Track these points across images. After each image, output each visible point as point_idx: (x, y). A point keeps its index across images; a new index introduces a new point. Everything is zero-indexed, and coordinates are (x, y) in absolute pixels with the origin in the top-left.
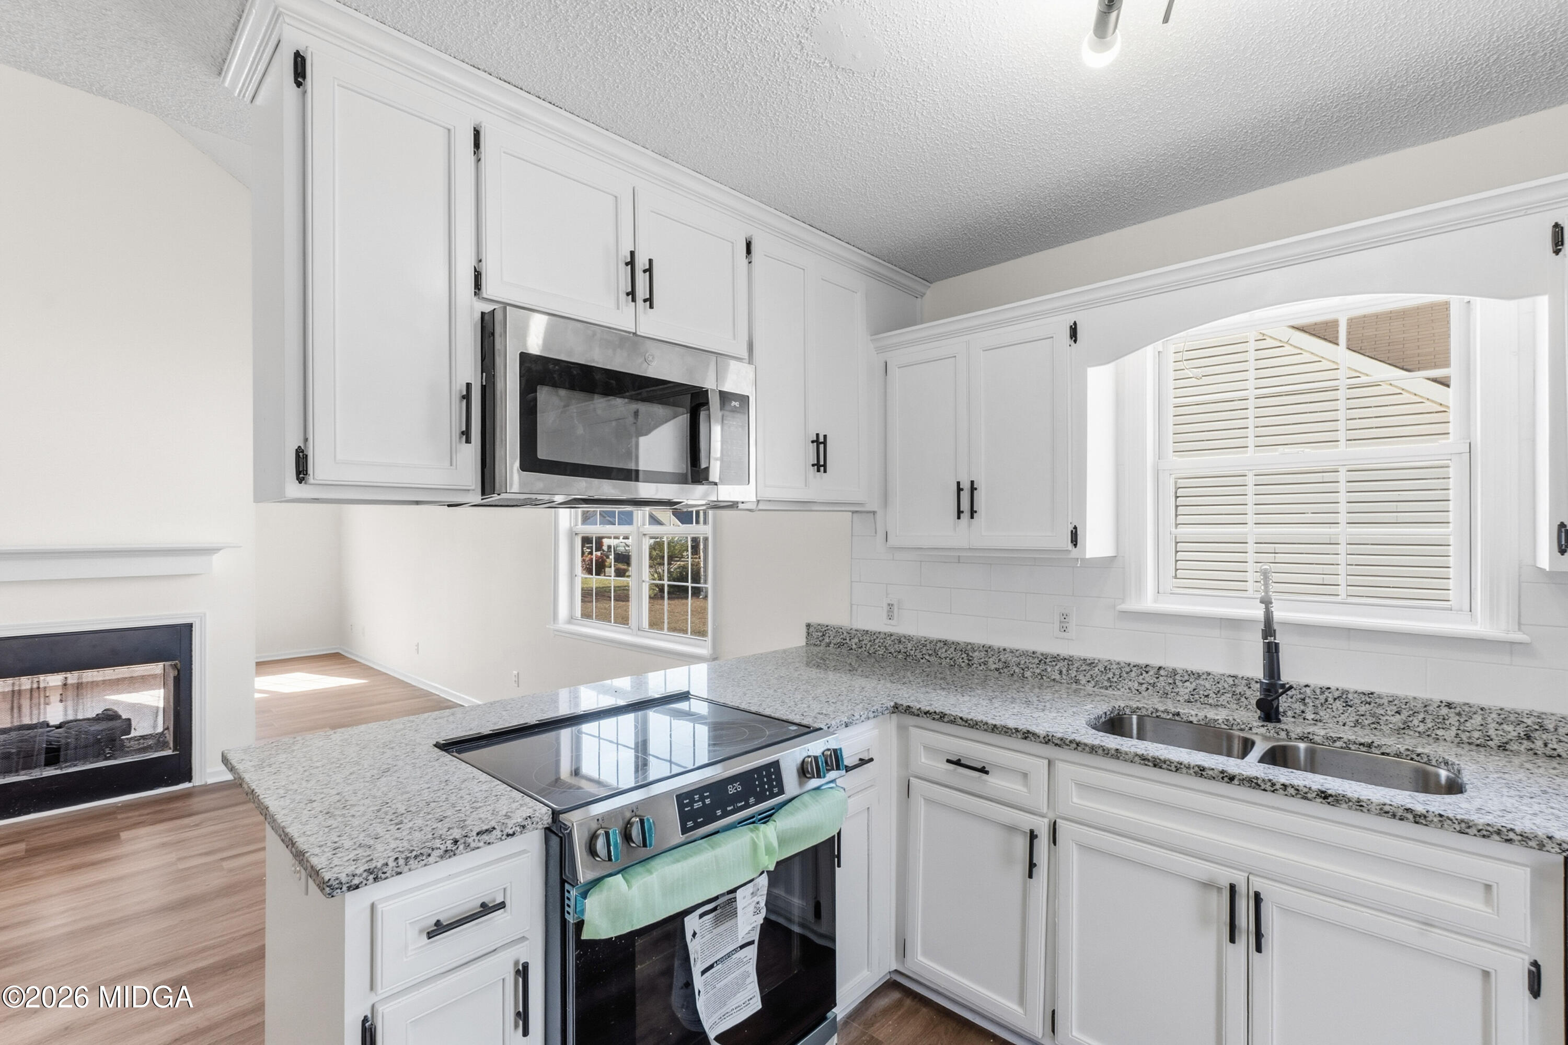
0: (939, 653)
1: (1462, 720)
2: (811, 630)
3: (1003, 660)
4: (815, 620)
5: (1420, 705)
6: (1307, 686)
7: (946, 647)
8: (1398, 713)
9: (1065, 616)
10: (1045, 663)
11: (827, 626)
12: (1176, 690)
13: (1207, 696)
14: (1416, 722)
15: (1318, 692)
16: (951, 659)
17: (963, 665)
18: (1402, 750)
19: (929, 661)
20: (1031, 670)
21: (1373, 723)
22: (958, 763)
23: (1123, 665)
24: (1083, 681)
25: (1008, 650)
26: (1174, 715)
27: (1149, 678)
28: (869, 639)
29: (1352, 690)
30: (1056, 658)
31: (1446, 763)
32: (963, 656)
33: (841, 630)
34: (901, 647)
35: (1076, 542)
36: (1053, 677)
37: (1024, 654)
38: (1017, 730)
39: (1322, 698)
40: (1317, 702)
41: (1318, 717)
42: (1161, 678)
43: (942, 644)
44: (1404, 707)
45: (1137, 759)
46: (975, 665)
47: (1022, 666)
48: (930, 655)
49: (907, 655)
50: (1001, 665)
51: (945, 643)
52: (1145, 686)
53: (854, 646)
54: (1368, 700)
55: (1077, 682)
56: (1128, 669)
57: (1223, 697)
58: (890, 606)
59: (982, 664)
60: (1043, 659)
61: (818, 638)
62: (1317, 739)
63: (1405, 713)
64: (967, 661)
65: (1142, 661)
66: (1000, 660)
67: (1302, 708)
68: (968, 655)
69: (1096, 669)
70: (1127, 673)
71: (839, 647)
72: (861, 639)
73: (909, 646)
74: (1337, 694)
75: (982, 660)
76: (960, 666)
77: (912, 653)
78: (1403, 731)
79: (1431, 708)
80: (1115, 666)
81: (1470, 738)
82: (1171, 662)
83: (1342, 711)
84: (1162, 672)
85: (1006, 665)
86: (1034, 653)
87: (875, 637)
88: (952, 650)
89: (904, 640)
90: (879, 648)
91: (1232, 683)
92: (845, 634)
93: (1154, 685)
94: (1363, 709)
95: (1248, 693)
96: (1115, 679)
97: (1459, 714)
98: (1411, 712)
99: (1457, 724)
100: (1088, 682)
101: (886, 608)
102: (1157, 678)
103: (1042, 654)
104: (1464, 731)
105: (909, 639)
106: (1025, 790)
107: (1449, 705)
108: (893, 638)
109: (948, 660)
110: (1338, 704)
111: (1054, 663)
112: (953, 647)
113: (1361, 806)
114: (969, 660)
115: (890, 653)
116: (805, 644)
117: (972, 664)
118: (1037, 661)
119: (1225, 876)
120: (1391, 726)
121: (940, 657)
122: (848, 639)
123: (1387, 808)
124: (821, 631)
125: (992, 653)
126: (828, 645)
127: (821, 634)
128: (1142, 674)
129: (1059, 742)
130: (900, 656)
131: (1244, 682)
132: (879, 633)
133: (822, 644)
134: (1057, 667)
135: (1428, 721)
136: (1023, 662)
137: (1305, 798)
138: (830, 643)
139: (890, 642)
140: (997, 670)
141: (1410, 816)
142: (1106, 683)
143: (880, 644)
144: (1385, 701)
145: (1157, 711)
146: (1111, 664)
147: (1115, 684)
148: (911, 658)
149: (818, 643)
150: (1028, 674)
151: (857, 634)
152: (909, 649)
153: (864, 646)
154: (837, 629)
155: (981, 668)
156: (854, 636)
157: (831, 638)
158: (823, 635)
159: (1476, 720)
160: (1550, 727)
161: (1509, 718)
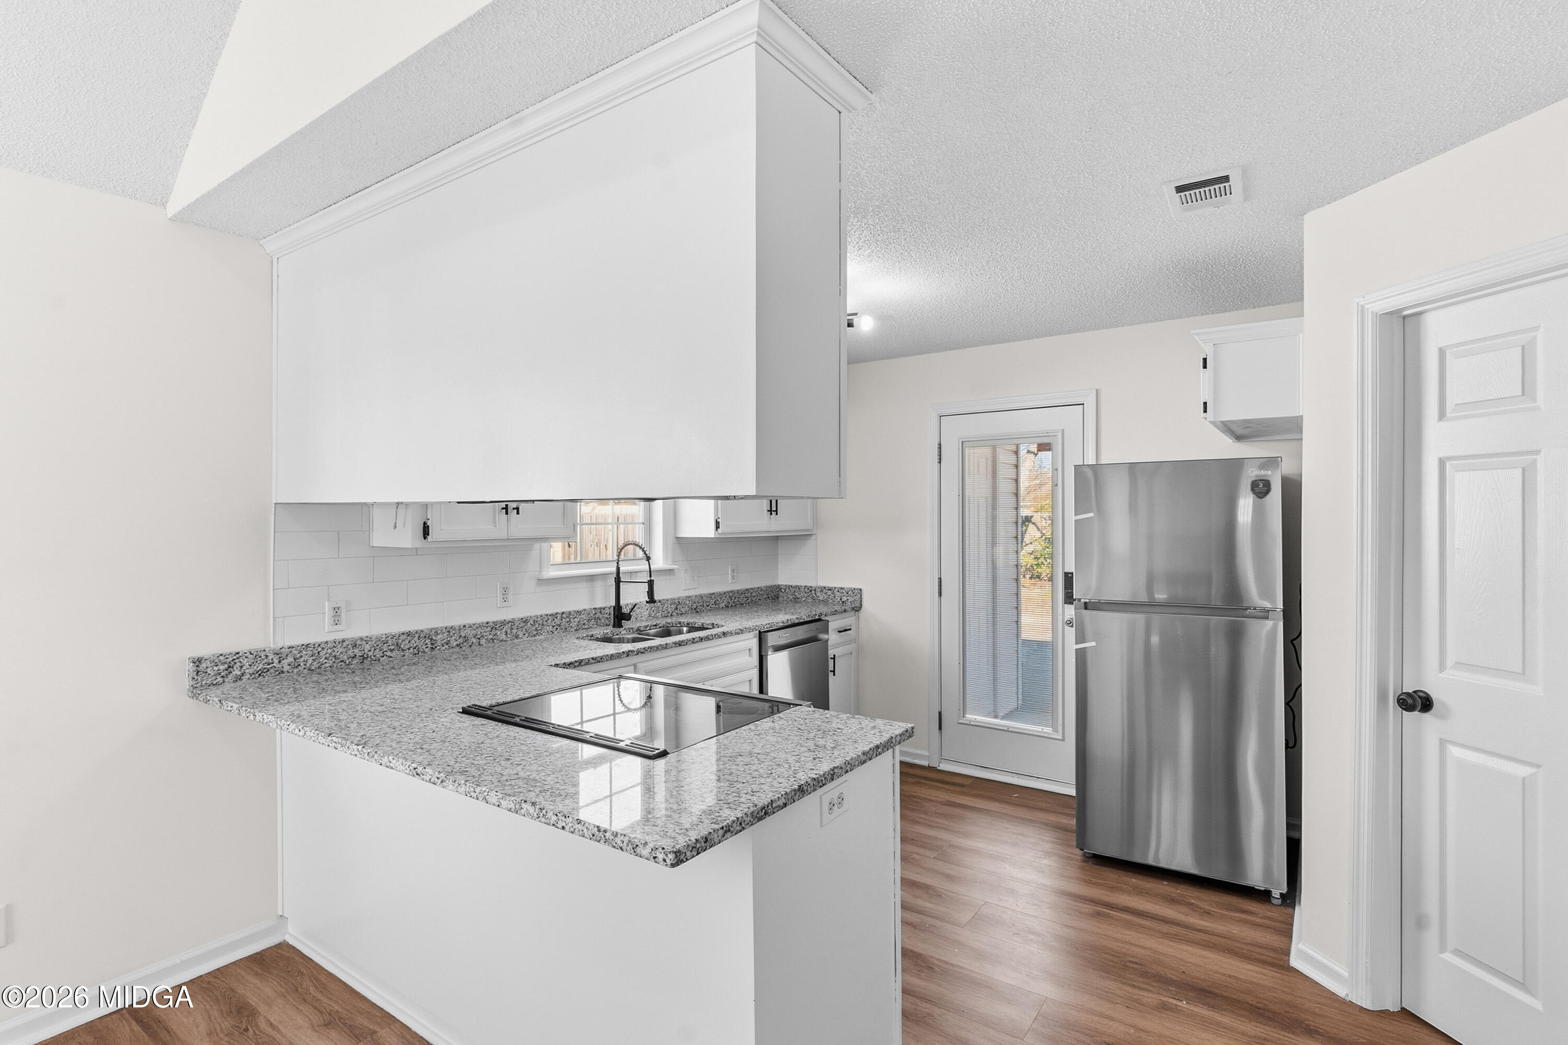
0: (402, 646)
2: (204, 665)
3: (463, 636)
4: (206, 650)
7: (409, 638)
9: (505, 591)
10: (496, 628)
11: (238, 653)
16: (415, 648)
17: (426, 650)
19: (391, 657)
20: (486, 637)
23: (544, 616)
24: (520, 634)
25: (467, 626)
27: (557, 621)
28: (310, 653)
30: (503, 623)
32: (427, 642)
33: (264, 653)
34: (356, 651)
36: (501, 638)
37: (481, 626)
40: (632, 612)
42: (564, 620)
43: (404, 637)
47: (479, 637)
48: (391, 650)
49: (364, 658)
50: (461, 640)
51: (409, 634)
52: (555, 627)
53: (286, 668)
56: (546, 619)
57: (593, 622)
58: (336, 610)
59: (445, 644)
60: (495, 626)
61: (220, 674)
64: (430, 646)
65: (552, 611)
66: (461, 636)
68: (431, 639)
69: (529, 624)
70: (546, 621)
71: (260, 675)
72: (298, 656)
73: (367, 647)
75: (445, 641)
76: (424, 652)
77: (371, 654)
80: (539, 619)
82: (566, 608)
84: (564, 616)
85: (466, 639)
86: (487, 623)
87: (320, 649)
88: (416, 639)
89: (360, 643)
90: (325, 661)
91: (595, 613)
92: (270, 656)
93: (559, 625)
96: (540, 628)
98: (651, 608)
99: (662, 609)
100: (524, 634)
101: (328, 613)
103: (494, 622)
105: (367, 640)
108: (345, 644)
109: (411, 650)
111: (502, 627)
112: (417, 636)
114: (433, 644)
115: (342, 661)
116: (191, 688)
117: (436, 647)
118: (489, 629)
120: (645, 617)
121: (403, 650)
122: (276, 661)
124: (225, 663)
125: (454, 632)
126: (239, 678)
127: (226, 666)
128: (554, 620)
130: (355, 662)
131: (599, 610)
132: (327, 642)
133: (226, 680)
134: (504, 630)
136: (479, 633)
138: (243, 674)
139: (341, 650)
140: (458, 645)
142: (535, 633)
143: (327, 655)
146: (537, 618)
147: (540, 631)
148: (369, 659)
149: (220, 679)
150: (483, 641)
151: (291, 652)
152: (366, 651)
153: (302, 664)
154: (255, 653)
155: (444, 648)
156: (287, 655)
157: (244, 668)
158: (229, 667)
159: (666, 605)
160: (681, 602)
161: (672, 601)
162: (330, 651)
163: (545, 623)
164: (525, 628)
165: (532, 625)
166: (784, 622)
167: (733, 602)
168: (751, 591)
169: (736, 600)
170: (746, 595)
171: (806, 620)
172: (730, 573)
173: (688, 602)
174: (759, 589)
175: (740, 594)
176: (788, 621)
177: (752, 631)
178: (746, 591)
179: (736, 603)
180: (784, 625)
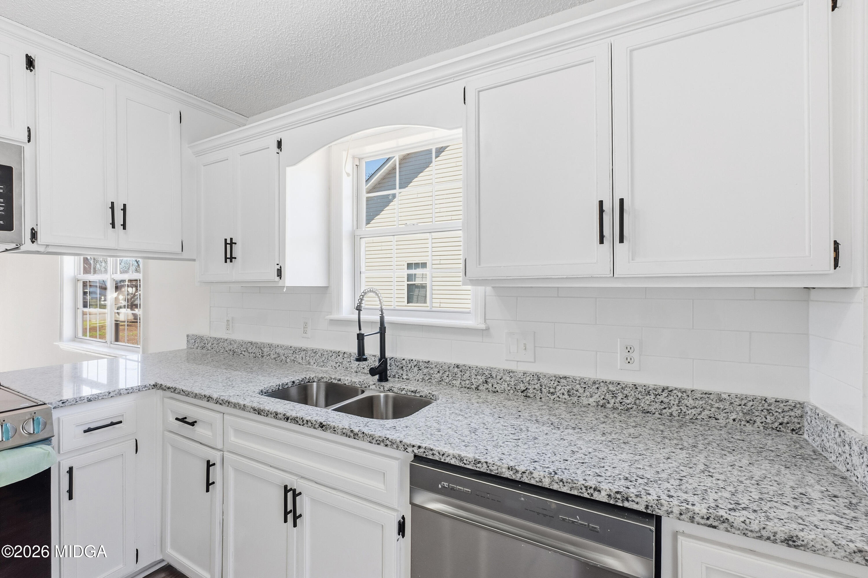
0: (249, 350)
1: (462, 374)
2: (189, 338)
3: (277, 352)
4: (191, 333)
5: (447, 367)
6: (404, 359)
7: (252, 346)
8: (439, 372)
9: (306, 325)
10: (296, 353)
11: (197, 336)
12: (351, 366)
13: (364, 368)
14: (445, 377)
15: (408, 362)
17: (259, 356)
18: (427, 393)
19: (244, 355)
20: (290, 357)
21: (429, 379)
22: (183, 420)
25: (280, 346)
26: (338, 381)
27: (340, 359)
28: (216, 343)
29: (421, 361)
30: (301, 350)
33: (204, 338)
34: (231, 347)
35: (281, 276)
37: (287, 348)
39: (409, 365)
40: (408, 368)
41: (408, 377)
43: (249, 344)
44: (441, 368)
46: (265, 357)
47: (285, 355)
48: (244, 351)
49: (234, 352)
50: (276, 355)
51: (251, 343)
52: (338, 364)
54: (427, 365)
58: (228, 321)
59: (268, 355)
60: (296, 351)
61: (192, 344)
63: (441, 372)
65: (338, 349)
67: (402, 372)
68: (262, 350)
69: (318, 355)
70: (331, 357)
71: (202, 348)
72: (213, 343)
73: (235, 346)
74: (415, 363)
75: (268, 353)
77: (236, 350)
78: (440, 382)
79: (451, 368)
81: (465, 384)
83: (417, 373)
85: (279, 355)
86: (291, 347)
87: (219, 342)
88: (255, 347)
89: (233, 343)
90: (221, 348)
91: (374, 360)
92: (205, 340)
94: (425, 371)
96: (326, 361)
97: (461, 371)
98: (443, 372)
99: (460, 377)
100: (314, 363)
101: (226, 323)
102: (343, 359)
103: (294, 348)
104: (463, 380)
105: (235, 341)
106: (211, 435)
107: (458, 367)
108: (228, 341)
109: (253, 354)
110: (416, 369)
111: (299, 353)
112: (255, 345)
113: (335, 431)
114: (262, 353)
115: (226, 351)
116: (186, 348)
118: (292, 352)
119: (286, 481)
120: (436, 380)
121: (249, 352)
122: (206, 343)
124: (194, 339)
125: (272, 348)
126: (197, 348)
127: (194, 341)
128: (337, 357)
130: (231, 353)
132: (221, 339)
134: (301, 355)
135: (450, 376)
136: (286, 353)
138: (198, 346)
139: (226, 344)
140: (275, 358)
142: (322, 364)
143: (222, 346)
144: (433, 366)
145: (331, 379)
146: (324, 352)
147: (325, 364)
148: (236, 353)
149: (193, 347)
150: (288, 360)
152: (235, 348)
153: (214, 348)
154: (201, 337)
155: (268, 358)
156: (210, 341)
157: (198, 343)
159: (468, 374)
160: (494, 376)
161: (479, 372)
162: (222, 344)
163: (329, 358)
164: (315, 358)
165: (320, 357)
166: (461, 460)
167: (621, 403)
168: (680, 394)
169: (628, 401)
170: (661, 398)
171: (547, 486)
172: (619, 352)
173: (508, 379)
174: (712, 397)
175: (641, 392)
176: (477, 462)
177: (378, 444)
178: (663, 390)
179: (629, 406)
180: (463, 465)
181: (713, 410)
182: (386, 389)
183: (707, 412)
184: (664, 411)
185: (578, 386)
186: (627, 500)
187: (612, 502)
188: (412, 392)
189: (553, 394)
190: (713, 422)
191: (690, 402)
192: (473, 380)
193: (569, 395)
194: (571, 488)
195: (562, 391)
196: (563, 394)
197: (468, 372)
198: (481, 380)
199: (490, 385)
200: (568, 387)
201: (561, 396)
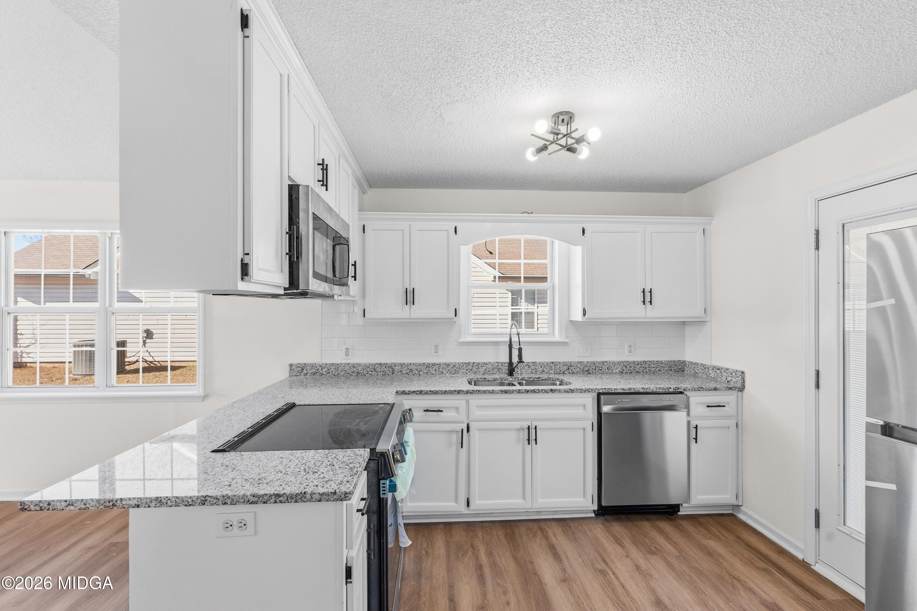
0: (377, 370)
2: (293, 367)
3: (410, 368)
4: (295, 361)
5: (546, 364)
7: (381, 366)
8: (541, 367)
9: (437, 347)
10: (429, 367)
11: (304, 364)
12: (479, 370)
13: (489, 371)
14: (545, 369)
17: (390, 374)
18: (546, 378)
19: (371, 374)
20: (423, 371)
21: (535, 372)
22: (427, 411)
23: (460, 363)
24: (445, 372)
25: (412, 364)
26: (484, 379)
28: (334, 368)
30: (434, 365)
31: (558, 379)
32: (390, 369)
33: (315, 365)
34: (355, 369)
36: (433, 373)
37: (420, 365)
38: (455, 391)
40: (521, 367)
41: (522, 372)
42: (474, 367)
43: (378, 365)
45: (500, 392)
47: (419, 370)
48: (372, 371)
49: (358, 373)
50: (408, 371)
51: (380, 364)
53: (324, 373)
55: (442, 373)
56: (462, 365)
57: (494, 370)
58: (347, 349)
59: (399, 372)
60: (428, 366)
61: (299, 371)
62: (526, 379)
63: (543, 367)
64: (392, 372)
65: (467, 361)
66: (408, 369)
68: (392, 368)
69: (450, 367)
71: (314, 374)
72: (329, 368)
73: (360, 368)
74: (526, 364)
75: (399, 370)
76: (388, 375)
77: (361, 371)
79: (548, 364)
80: (457, 365)
82: (477, 361)
84: (475, 364)
85: (411, 370)
86: (424, 363)
87: (338, 366)
89: (357, 366)
90: (341, 372)
91: (497, 365)
92: (318, 367)
93: (472, 370)
94: (533, 367)
95: (502, 367)
96: (458, 370)
97: (555, 365)
99: (554, 368)
100: (447, 372)
101: (344, 351)
103: (428, 364)
104: (556, 370)
105: (360, 365)
106: (457, 414)
107: (553, 363)
108: (350, 366)
109: (382, 373)
111: (433, 367)
112: (385, 366)
115: (348, 373)
116: (289, 376)
117: (395, 373)
118: (425, 367)
119: (525, 424)
121: (377, 372)
122: (320, 369)
123: (565, 390)
124: (301, 367)
125: (404, 366)
126: (306, 374)
127: (301, 369)
128: (467, 366)
129: (472, 392)
130: (354, 374)
131: (501, 364)
132: (341, 364)
133: (301, 375)
134: (434, 368)
135: (548, 368)
136: (419, 368)
137: (547, 392)
138: (307, 373)
139: (348, 368)
140: (407, 373)
141: (570, 391)
142: (454, 372)
143: (342, 370)
144: (538, 364)
146: (456, 364)
147: (457, 372)
148: (361, 374)
149: (299, 374)
150: (421, 373)
151: (326, 366)
152: (359, 370)
153: (331, 372)
154: (312, 365)
155: (399, 374)
156: (325, 367)
157: (308, 370)
158: (302, 369)
159: (558, 366)
160: (572, 365)
161: (565, 364)
162: (343, 368)
163: (461, 367)
164: (448, 368)
165: (452, 368)
166: (624, 390)
167: (629, 370)
168: (649, 363)
169: (631, 369)
170: (643, 365)
171: (655, 391)
172: (626, 348)
173: (580, 366)
174: (659, 362)
175: (636, 364)
176: (630, 389)
177: (585, 392)
178: (644, 362)
179: (632, 371)
180: (624, 391)
181: (660, 367)
182: (520, 379)
183: (658, 369)
184: (644, 371)
185: (612, 365)
186: (679, 389)
187: (674, 391)
188: (537, 378)
189: (601, 370)
190: (660, 372)
191: (653, 366)
192: (562, 369)
193: (608, 370)
194: (663, 390)
195: (605, 368)
196: (605, 369)
197: (558, 365)
198: (566, 368)
199: (571, 370)
200: (608, 366)
201: (604, 370)
